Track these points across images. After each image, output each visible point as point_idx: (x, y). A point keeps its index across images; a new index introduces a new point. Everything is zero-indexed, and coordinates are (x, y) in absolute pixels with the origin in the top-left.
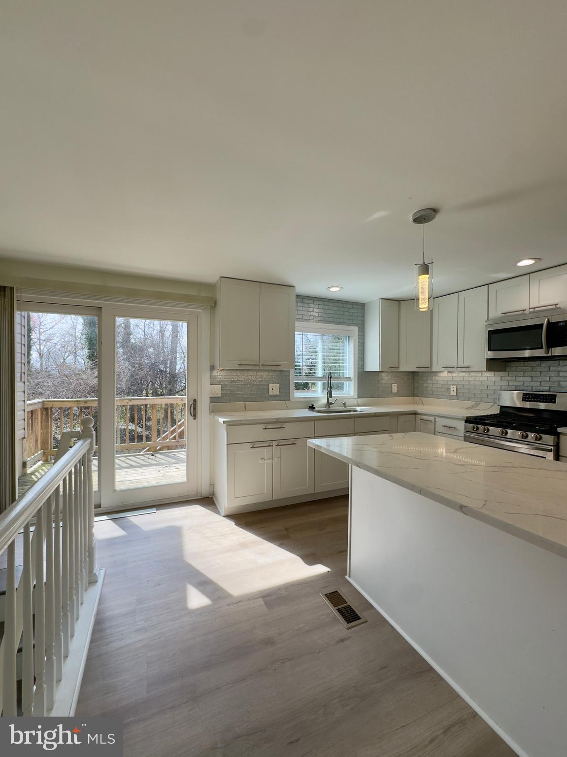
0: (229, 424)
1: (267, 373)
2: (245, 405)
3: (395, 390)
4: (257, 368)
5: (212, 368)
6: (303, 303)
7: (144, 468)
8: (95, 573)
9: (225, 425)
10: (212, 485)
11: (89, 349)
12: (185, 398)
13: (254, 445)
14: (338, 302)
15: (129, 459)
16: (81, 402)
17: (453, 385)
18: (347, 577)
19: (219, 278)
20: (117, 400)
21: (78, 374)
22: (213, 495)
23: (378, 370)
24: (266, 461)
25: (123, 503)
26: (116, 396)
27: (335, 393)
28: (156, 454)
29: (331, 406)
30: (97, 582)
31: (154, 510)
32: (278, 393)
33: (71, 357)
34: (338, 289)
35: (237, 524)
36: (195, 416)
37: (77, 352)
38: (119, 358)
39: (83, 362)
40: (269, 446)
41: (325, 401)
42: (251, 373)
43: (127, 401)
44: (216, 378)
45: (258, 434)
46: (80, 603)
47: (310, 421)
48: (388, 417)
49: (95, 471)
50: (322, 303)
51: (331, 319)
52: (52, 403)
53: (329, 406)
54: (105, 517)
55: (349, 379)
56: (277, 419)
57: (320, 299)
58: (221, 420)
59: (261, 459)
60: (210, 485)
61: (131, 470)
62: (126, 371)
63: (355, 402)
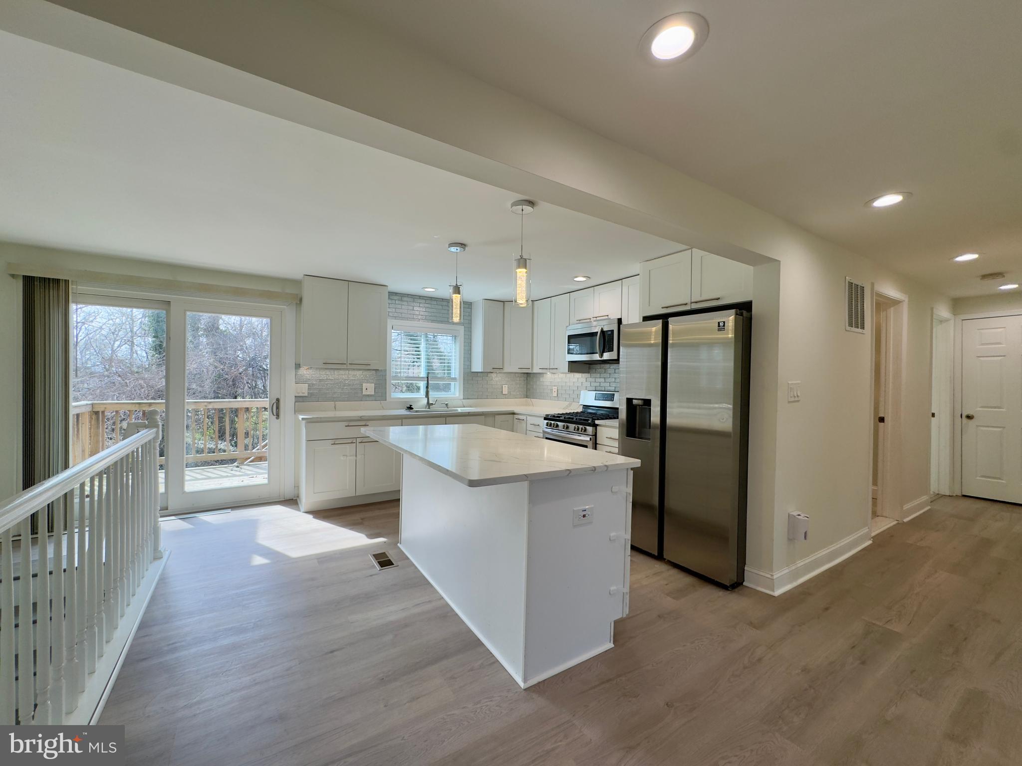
0: (309, 421)
1: (361, 372)
2: (335, 405)
3: (505, 391)
4: (344, 366)
5: (298, 366)
6: (401, 300)
7: (224, 479)
8: (160, 551)
9: (304, 422)
10: (297, 487)
11: (154, 337)
12: (267, 401)
13: (336, 442)
14: (430, 299)
15: (208, 472)
16: (144, 405)
17: (555, 386)
18: (399, 544)
19: (303, 276)
20: (188, 402)
21: (137, 372)
22: (298, 497)
23: (481, 371)
24: (348, 457)
25: (193, 505)
26: (186, 397)
27: (433, 395)
28: (241, 465)
29: (431, 406)
30: (162, 558)
31: (229, 510)
32: (373, 393)
33: (125, 348)
34: (434, 290)
35: (314, 517)
36: (278, 416)
37: (135, 341)
38: (201, 350)
39: (145, 355)
40: (352, 443)
41: (425, 401)
42: (342, 372)
43: (205, 404)
44: (302, 377)
45: (340, 431)
46: (145, 569)
47: (398, 419)
48: (484, 417)
49: (162, 483)
50: (424, 301)
51: (434, 318)
52: (105, 406)
53: (429, 407)
54: (173, 518)
55: (454, 379)
56: (361, 417)
57: (421, 298)
58: (301, 417)
59: (343, 456)
60: (295, 487)
61: (208, 481)
62: (211, 368)
63: (460, 403)
